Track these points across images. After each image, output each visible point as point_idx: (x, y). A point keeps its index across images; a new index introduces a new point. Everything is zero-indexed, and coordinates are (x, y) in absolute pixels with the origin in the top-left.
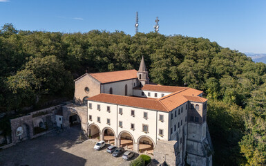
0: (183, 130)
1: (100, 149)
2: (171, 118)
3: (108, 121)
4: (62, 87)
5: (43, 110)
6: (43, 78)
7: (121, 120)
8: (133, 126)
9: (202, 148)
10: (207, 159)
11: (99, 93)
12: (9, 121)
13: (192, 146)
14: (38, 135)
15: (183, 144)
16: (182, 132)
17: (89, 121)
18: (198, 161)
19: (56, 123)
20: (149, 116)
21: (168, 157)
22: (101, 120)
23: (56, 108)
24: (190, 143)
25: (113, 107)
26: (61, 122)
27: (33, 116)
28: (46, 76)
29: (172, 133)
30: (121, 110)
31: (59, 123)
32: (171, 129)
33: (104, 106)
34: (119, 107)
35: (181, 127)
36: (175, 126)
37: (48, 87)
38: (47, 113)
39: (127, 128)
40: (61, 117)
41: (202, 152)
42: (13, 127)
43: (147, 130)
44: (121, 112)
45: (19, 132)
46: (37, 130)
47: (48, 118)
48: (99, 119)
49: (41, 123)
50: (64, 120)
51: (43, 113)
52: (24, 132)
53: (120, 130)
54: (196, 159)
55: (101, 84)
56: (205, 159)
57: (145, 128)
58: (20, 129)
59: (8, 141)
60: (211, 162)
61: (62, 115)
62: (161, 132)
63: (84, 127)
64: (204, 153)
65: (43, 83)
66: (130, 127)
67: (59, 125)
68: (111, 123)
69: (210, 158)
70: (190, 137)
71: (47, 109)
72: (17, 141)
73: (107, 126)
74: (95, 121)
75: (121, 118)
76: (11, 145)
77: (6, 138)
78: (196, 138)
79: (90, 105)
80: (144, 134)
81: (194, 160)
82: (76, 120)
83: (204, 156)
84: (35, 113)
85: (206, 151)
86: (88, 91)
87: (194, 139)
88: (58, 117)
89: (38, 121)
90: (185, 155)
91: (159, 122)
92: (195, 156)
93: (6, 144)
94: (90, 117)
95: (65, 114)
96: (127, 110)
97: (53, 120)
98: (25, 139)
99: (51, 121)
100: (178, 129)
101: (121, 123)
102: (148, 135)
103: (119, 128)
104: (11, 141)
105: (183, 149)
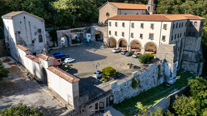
0: (181, 41)
1: (116, 52)
2: (173, 27)
3: (123, 34)
4: (90, 13)
5: (77, 29)
6: (77, 6)
7: (132, 32)
8: (141, 36)
9: (196, 56)
10: (199, 64)
11: (117, 15)
12: (56, 32)
13: (187, 55)
14: (75, 45)
15: (180, 52)
16: (180, 43)
17: (109, 35)
18: (191, 66)
19: (86, 39)
20: (155, 26)
21: (167, 56)
22: (118, 34)
23: (86, 29)
24: (186, 53)
25: (127, 23)
26: (90, 38)
27: (71, 32)
28: (79, 5)
29: (172, 39)
30: (133, 24)
31: (88, 39)
32: (172, 36)
33: (120, 23)
34: (132, 22)
35: (180, 39)
36: (175, 35)
37: (81, 13)
38: (80, 31)
39: (137, 37)
40: (90, 34)
41: (195, 59)
42: (58, 36)
43: (153, 37)
44: (133, 26)
45: (62, 41)
46: (74, 41)
47: (81, 34)
48: (116, 33)
49: (76, 37)
50: (91, 36)
51: (77, 31)
52: (66, 41)
53: (131, 39)
54: (190, 65)
55: (119, 9)
56: (197, 64)
57: (151, 36)
58: (63, 39)
59: (56, 45)
60: (202, 67)
61: (90, 33)
62: (164, 38)
63: (105, 40)
64: (197, 59)
65: (77, 9)
66: (139, 36)
67: (88, 40)
68: (125, 35)
69: (202, 64)
70: (187, 48)
71: (80, 28)
72: (62, 47)
73: (122, 37)
74: (113, 34)
75: (132, 31)
76: (58, 48)
77: (54, 43)
78: (191, 49)
79: (110, 23)
80: (150, 41)
81: (188, 66)
82: (100, 38)
83: (197, 62)
84: (72, 29)
85: (199, 59)
86: (109, 15)
87: (189, 49)
88: (88, 34)
89: (74, 36)
90: (180, 62)
91: (163, 30)
92: (188, 63)
93: (55, 46)
94: (110, 32)
95: (92, 32)
96: (137, 24)
97: (84, 36)
98: (66, 46)
99: (83, 37)
100: (177, 39)
101: (132, 34)
102: (153, 41)
103: (131, 38)
104: (57, 46)
105: (180, 56)
